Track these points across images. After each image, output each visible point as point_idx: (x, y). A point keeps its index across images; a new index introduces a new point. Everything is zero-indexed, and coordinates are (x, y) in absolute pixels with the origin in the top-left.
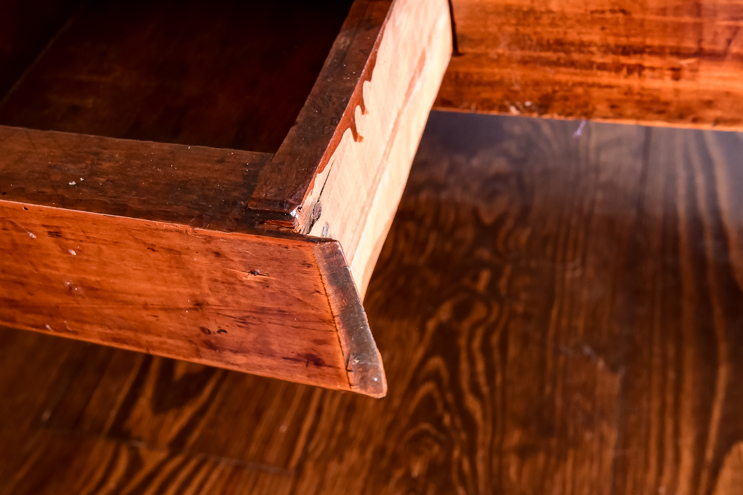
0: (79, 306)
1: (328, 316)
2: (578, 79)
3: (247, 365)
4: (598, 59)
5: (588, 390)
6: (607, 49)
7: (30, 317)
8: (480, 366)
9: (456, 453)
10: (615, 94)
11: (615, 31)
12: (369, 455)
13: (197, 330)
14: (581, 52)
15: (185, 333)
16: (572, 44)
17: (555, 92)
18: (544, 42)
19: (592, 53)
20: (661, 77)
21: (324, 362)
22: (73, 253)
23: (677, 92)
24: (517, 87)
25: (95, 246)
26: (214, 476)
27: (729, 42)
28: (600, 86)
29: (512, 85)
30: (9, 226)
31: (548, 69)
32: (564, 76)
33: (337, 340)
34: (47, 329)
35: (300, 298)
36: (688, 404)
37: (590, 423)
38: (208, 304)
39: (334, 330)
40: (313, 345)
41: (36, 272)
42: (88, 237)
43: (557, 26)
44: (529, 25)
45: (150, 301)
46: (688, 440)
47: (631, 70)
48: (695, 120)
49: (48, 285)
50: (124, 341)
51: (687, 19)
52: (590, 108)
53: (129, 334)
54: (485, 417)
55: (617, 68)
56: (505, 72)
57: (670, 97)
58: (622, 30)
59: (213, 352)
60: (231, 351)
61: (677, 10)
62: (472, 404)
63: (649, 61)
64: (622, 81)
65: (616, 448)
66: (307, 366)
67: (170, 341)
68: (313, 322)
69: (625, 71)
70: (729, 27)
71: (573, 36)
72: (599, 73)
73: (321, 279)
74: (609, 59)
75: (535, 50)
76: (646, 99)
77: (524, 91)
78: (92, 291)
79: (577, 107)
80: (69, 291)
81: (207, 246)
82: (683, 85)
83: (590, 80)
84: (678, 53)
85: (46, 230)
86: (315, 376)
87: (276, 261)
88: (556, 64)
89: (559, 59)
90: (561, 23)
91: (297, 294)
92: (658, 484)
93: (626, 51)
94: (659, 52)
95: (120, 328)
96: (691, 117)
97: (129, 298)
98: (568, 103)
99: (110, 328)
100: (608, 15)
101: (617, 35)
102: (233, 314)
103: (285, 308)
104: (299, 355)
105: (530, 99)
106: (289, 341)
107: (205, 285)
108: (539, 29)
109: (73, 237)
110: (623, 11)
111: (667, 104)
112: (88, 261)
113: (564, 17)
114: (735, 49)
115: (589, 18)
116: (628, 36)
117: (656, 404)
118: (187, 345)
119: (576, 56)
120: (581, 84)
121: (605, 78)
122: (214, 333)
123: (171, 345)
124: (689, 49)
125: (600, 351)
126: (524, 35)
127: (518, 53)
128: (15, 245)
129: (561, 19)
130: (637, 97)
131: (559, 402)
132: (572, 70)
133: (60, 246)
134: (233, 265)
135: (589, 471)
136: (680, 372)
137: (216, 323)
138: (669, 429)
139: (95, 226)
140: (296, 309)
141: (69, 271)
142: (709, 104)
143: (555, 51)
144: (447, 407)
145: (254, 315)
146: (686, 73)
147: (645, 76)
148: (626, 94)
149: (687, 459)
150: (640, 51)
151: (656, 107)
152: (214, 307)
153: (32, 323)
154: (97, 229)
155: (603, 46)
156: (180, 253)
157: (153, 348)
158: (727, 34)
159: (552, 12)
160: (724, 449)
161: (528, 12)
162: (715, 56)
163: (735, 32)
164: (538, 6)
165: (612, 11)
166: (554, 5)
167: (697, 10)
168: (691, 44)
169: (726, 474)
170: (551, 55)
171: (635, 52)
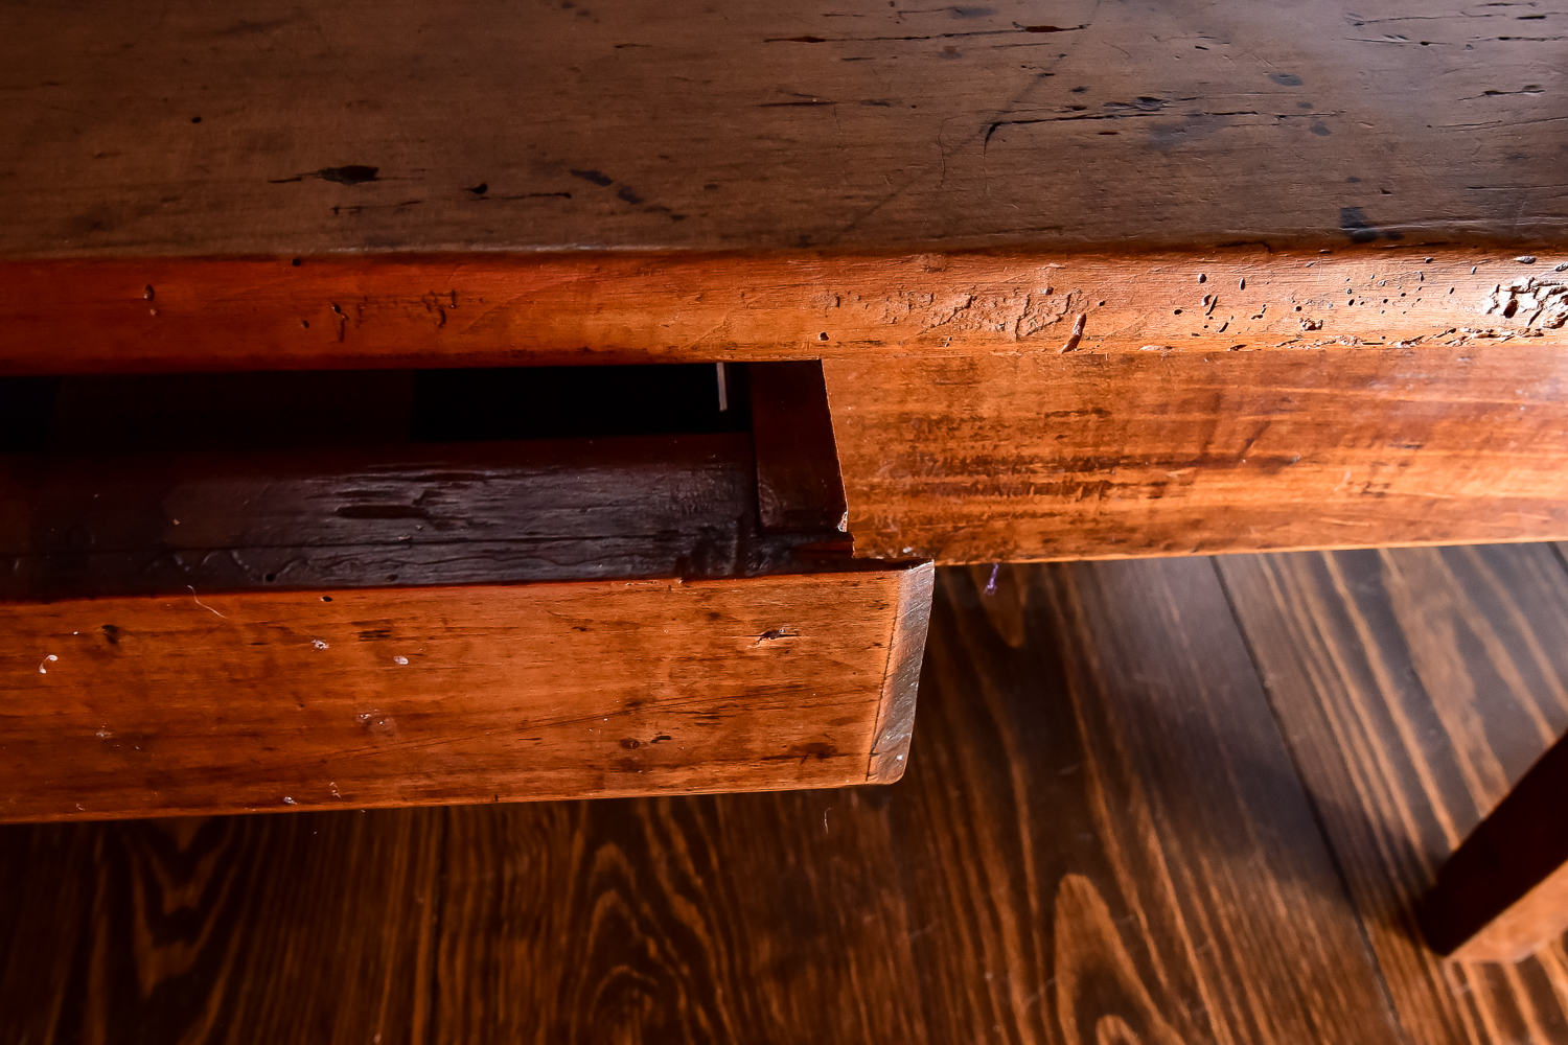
2: (996, 509)
4: (1041, 479)
5: (848, 845)
6: (1060, 464)
8: (680, 844)
9: (682, 1002)
10: (1056, 524)
11: (1078, 439)
14: (1015, 471)
16: (1004, 461)
17: (956, 529)
18: (957, 462)
19: (1034, 472)
20: (1134, 497)
23: (1153, 513)
24: (893, 529)
27: (1249, 442)
28: (1034, 516)
29: (887, 526)
31: (953, 499)
32: (978, 507)
36: (986, 833)
37: (864, 899)
43: (983, 438)
44: (935, 440)
46: (1001, 890)
47: (1088, 490)
48: (1168, 548)
51: (1197, 416)
52: (1010, 546)
54: (709, 929)
55: (1068, 489)
56: (877, 509)
57: (1142, 520)
58: (1090, 439)
61: (1184, 406)
62: (685, 911)
63: (1120, 476)
64: (1071, 505)
65: (911, 930)
69: (1079, 492)
70: (1255, 423)
71: (1008, 450)
72: (1038, 497)
74: (1058, 478)
75: (937, 475)
76: (1102, 525)
77: (904, 534)
79: (988, 547)
82: (1165, 503)
83: (1020, 509)
84: (1168, 462)
88: (972, 490)
89: (975, 484)
90: (992, 433)
92: (981, 969)
93: (1088, 466)
94: (1132, 463)
96: (1162, 545)
98: (976, 543)
100: (1073, 418)
101: (1079, 444)
105: (912, 543)
108: (951, 444)
110: (1099, 411)
111: (1133, 530)
113: (999, 424)
114: (1253, 452)
115: (1041, 424)
116: (1096, 445)
117: (945, 844)
119: (1003, 478)
120: (1003, 515)
121: (1045, 504)
124: (1188, 455)
126: (922, 455)
127: (909, 480)
129: (992, 427)
130: (1089, 526)
131: (812, 874)
132: (996, 497)
135: (883, 975)
136: (962, 787)
138: (973, 879)
142: (1196, 525)
143: (971, 474)
144: (645, 926)
146: (1174, 488)
147: (1108, 497)
148: (1072, 523)
149: (1008, 918)
150: (1113, 463)
151: (1114, 536)
155: (1053, 461)
158: (1249, 434)
159: (981, 419)
160: (1049, 892)
161: (938, 422)
162: (1223, 463)
163: (1259, 431)
164: (956, 412)
165: (1081, 412)
166: (986, 410)
167: (1216, 403)
168: (1192, 449)
169: (1063, 927)
170: (965, 480)
171: (1102, 466)
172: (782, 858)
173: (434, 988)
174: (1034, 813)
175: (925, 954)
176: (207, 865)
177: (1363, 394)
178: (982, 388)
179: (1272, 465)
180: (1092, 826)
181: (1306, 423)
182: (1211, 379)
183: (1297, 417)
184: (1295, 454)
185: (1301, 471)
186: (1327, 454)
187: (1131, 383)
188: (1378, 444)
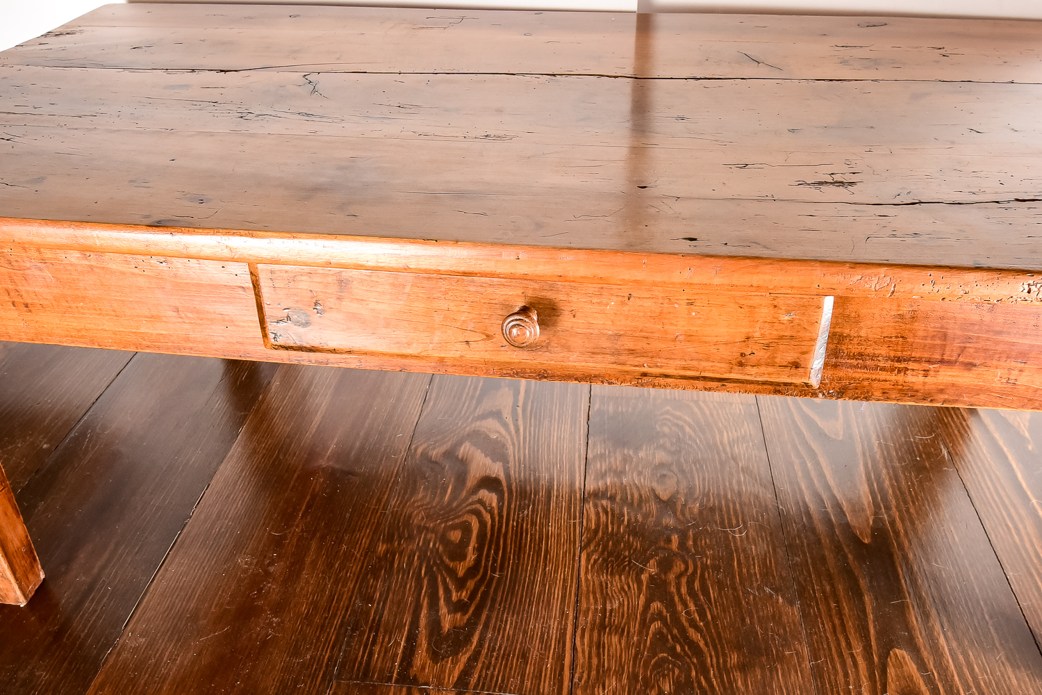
2: (867, 376)
4: (881, 364)
6: (889, 358)
9: (694, 673)
10: (887, 385)
11: (895, 348)
12: (625, 681)
14: (872, 360)
16: (868, 355)
17: (850, 384)
18: (852, 354)
19: (879, 361)
20: (917, 375)
23: (925, 383)
24: (827, 381)
27: (959, 355)
28: (879, 380)
29: (824, 380)
31: (849, 370)
32: (859, 374)
36: (850, 625)
37: (786, 644)
43: (862, 345)
44: (844, 344)
46: (858, 650)
47: (899, 371)
48: (931, 401)
51: (938, 342)
52: (870, 394)
54: (706, 644)
55: (892, 370)
57: (920, 387)
58: (900, 348)
61: (933, 337)
62: (695, 636)
63: (911, 365)
64: (893, 377)
65: (810, 660)
69: (896, 372)
70: (960, 347)
71: (870, 351)
72: (881, 372)
74: (888, 365)
75: (844, 359)
76: (905, 388)
77: (831, 384)
79: (861, 393)
82: (928, 379)
83: (874, 377)
84: (929, 361)
88: (856, 367)
89: (858, 364)
90: (864, 343)
92: (848, 684)
93: (899, 360)
94: (919, 361)
98: (857, 391)
100: (893, 339)
101: (895, 350)
105: (833, 389)
108: (850, 346)
110: (903, 337)
111: (917, 391)
113: (867, 340)
115: (882, 341)
116: (902, 351)
117: (828, 626)
119: (868, 363)
120: (868, 379)
121: (883, 375)
124: (936, 359)
130: (900, 387)
131: (758, 629)
132: (865, 371)
135: (795, 679)
136: (838, 602)
138: (843, 644)
142: (941, 391)
143: (856, 359)
144: (674, 637)
146: (932, 373)
147: (907, 375)
148: (894, 385)
149: (862, 663)
150: (908, 360)
151: (910, 393)
155: (886, 357)
158: (959, 351)
159: (861, 337)
161: (846, 337)
162: (949, 363)
163: (963, 349)
164: (853, 333)
165: (897, 337)
166: (863, 333)
167: (945, 337)
168: (937, 356)
169: (891, 671)
170: (854, 362)
171: (905, 361)
172: (743, 620)
173: (574, 648)
174: (876, 619)
175: (818, 673)
176: (471, 584)
177: (999, 337)
178: (862, 324)
179: (969, 366)
180: (908, 627)
181: (979, 349)
182: (942, 328)
183: (976, 345)
184: (977, 362)
185: (981, 369)
186: (989, 362)
187: (914, 327)
188: (1009, 360)
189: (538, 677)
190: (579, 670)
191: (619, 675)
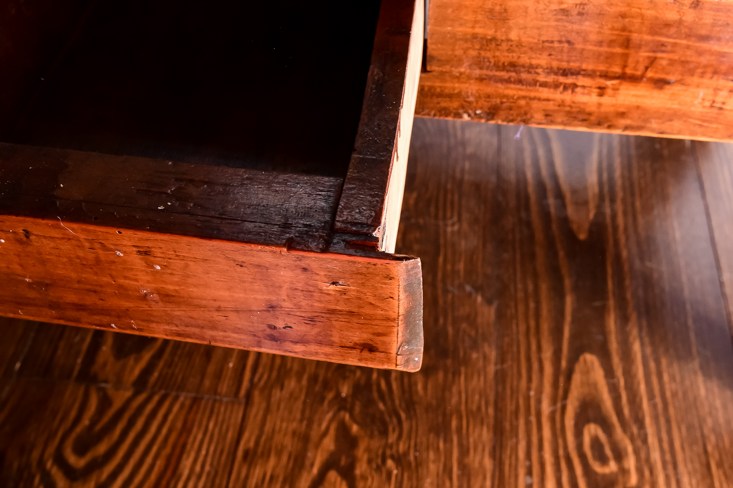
0: (150, 309)
1: (395, 315)
2: (523, 93)
3: (305, 352)
4: (542, 78)
5: (471, 320)
6: (550, 71)
7: (97, 318)
9: (375, 376)
10: (551, 106)
11: (559, 57)
12: (304, 382)
13: (265, 327)
14: (529, 72)
15: (251, 329)
16: (523, 66)
17: (502, 103)
18: (500, 64)
19: (538, 74)
20: (589, 94)
21: (377, 349)
22: (158, 268)
23: (600, 105)
24: (471, 99)
25: (183, 262)
26: (176, 409)
27: (647, 68)
28: (539, 99)
29: (468, 97)
30: (97, 246)
31: (499, 85)
32: (512, 91)
33: (396, 333)
34: (112, 327)
35: (373, 302)
36: (545, 326)
37: (475, 346)
38: (281, 307)
39: (396, 325)
40: (372, 337)
41: (114, 283)
42: (177, 256)
43: (513, 51)
44: (490, 50)
45: (223, 304)
46: (547, 354)
47: (566, 88)
48: (609, 127)
49: (123, 292)
50: (189, 336)
51: (618, 50)
52: (529, 116)
53: (196, 331)
55: (556, 86)
56: (464, 86)
57: (593, 109)
58: (565, 58)
59: (274, 343)
60: (292, 342)
61: (611, 43)
63: (581, 81)
64: (558, 95)
65: (496, 364)
66: (361, 352)
67: (235, 335)
68: (379, 320)
69: (561, 88)
70: (649, 57)
71: (524, 60)
72: (541, 89)
73: (399, 288)
74: (551, 79)
75: (491, 70)
76: (574, 110)
77: (477, 102)
78: (166, 297)
79: (518, 115)
80: (144, 298)
81: (298, 263)
82: (605, 100)
83: (532, 94)
84: (606, 76)
85: (135, 249)
86: (366, 359)
87: (361, 274)
88: (508, 81)
89: (509, 78)
90: (516, 49)
91: (371, 299)
92: (529, 389)
93: (565, 73)
94: (591, 74)
95: (187, 326)
96: (606, 125)
97: (204, 302)
98: (512, 112)
99: (177, 326)
100: (556, 45)
101: (561, 60)
102: (303, 315)
103: (355, 310)
104: (356, 344)
105: (481, 108)
106: (350, 334)
107: (283, 294)
108: (497, 54)
109: (162, 255)
110: (569, 42)
111: (590, 114)
112: (171, 274)
113: (520, 45)
114: (650, 74)
115: (540, 46)
116: (568, 62)
117: (522, 328)
118: (251, 338)
119: (524, 76)
120: (524, 97)
121: (545, 93)
122: (280, 328)
123: (235, 338)
124: (616, 73)
125: (478, 289)
126: (484, 58)
127: (477, 72)
128: (98, 261)
129: (517, 46)
130: (568, 109)
131: (450, 330)
132: (520, 86)
133: (146, 262)
134: (317, 277)
135: (477, 383)
136: (538, 303)
137: (284, 321)
138: (534, 347)
139: (189, 247)
140: (367, 310)
141: (149, 282)
142: (622, 115)
143: (508, 71)
145: (323, 315)
146: (609, 91)
147: (576, 93)
148: (559, 106)
149: (548, 369)
150: (577, 73)
151: (581, 117)
152: (287, 309)
153: (97, 322)
154: (189, 249)
155: (547, 68)
156: (267, 269)
157: (216, 341)
158: (646, 63)
159: (511, 41)
160: (574, 359)
161: (491, 40)
162: (634, 79)
163: (652, 61)
164: (500, 35)
165: (560, 42)
166: (513, 35)
167: (627, 43)
168: (617, 69)
169: (577, 378)
170: (504, 74)
171: (572, 74)
174: (574, 321)
175: (501, 377)
177: (704, 45)
178: (511, 23)
179: (661, 83)
180: (604, 333)
181: (676, 60)
182: (624, 29)
183: (671, 56)
184: (671, 78)
185: (676, 88)
186: (689, 80)
187: (584, 28)
188: (716, 77)
189: (219, 376)
190: (260, 370)
191: (299, 376)
